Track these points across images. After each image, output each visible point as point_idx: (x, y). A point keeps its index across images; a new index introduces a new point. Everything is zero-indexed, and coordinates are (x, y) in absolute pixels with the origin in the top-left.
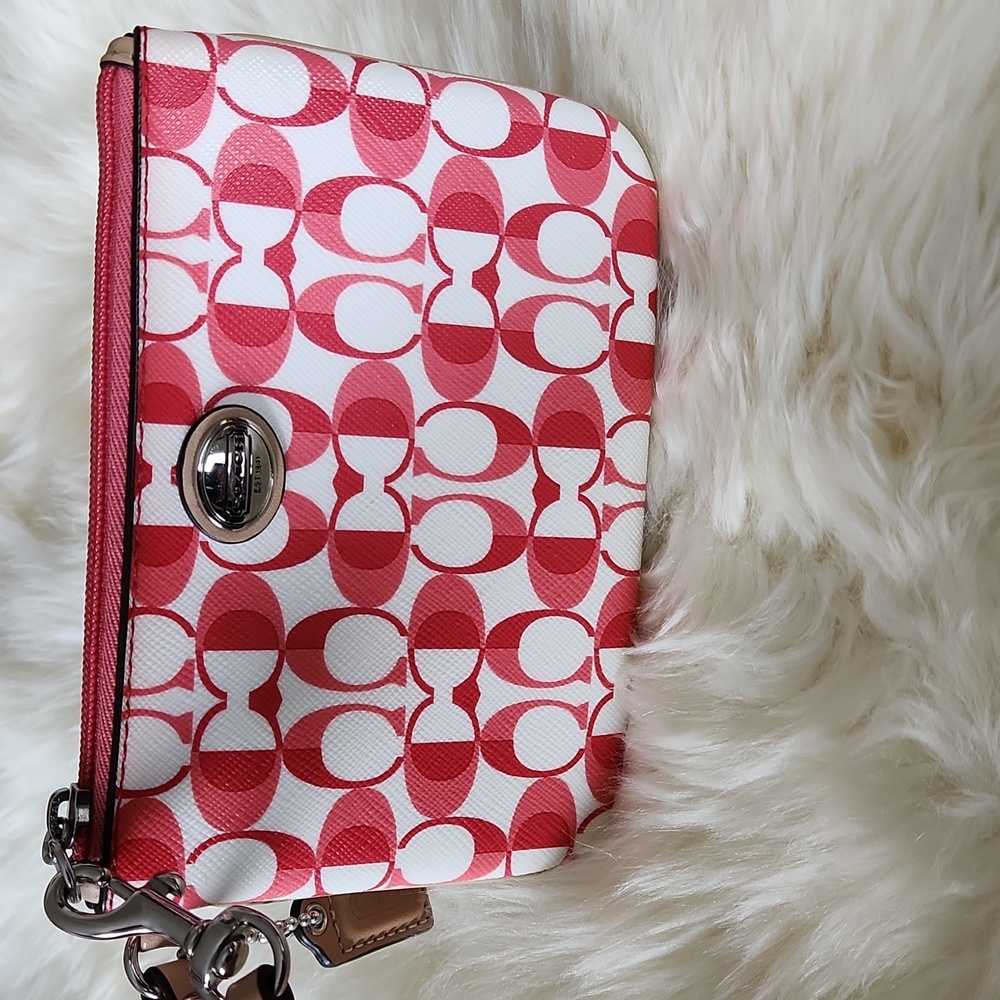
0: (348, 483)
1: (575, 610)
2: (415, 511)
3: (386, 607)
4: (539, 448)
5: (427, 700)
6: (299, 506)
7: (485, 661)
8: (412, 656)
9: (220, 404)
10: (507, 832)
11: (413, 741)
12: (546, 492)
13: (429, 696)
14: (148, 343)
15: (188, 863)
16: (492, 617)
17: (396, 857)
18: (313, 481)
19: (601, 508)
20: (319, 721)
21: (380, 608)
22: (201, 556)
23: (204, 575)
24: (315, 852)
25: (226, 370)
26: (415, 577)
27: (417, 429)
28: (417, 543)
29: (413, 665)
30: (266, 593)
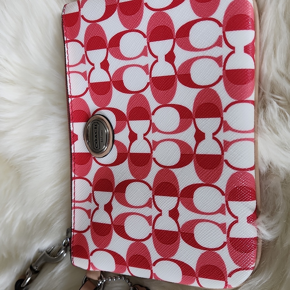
0: (133, 137)
1: (215, 184)
2: (154, 145)
3: (145, 180)
4: (196, 119)
5: (160, 214)
6: (120, 145)
7: (180, 202)
8: (154, 198)
9: (96, 114)
10: (194, 269)
11: (155, 228)
12: (200, 136)
13: (160, 213)
14: (73, 99)
15: (91, 255)
16: (182, 185)
17: (153, 268)
18: (123, 137)
19: (223, 142)
20: (123, 217)
21: (143, 180)
22: (94, 162)
23: (95, 167)
24: (126, 261)
25: (96, 103)
26: (155, 169)
27: (152, 116)
28: (155, 157)
29: (154, 201)
30: (111, 173)
